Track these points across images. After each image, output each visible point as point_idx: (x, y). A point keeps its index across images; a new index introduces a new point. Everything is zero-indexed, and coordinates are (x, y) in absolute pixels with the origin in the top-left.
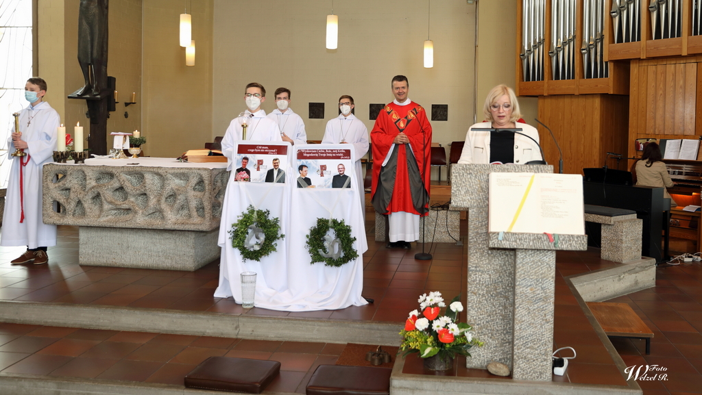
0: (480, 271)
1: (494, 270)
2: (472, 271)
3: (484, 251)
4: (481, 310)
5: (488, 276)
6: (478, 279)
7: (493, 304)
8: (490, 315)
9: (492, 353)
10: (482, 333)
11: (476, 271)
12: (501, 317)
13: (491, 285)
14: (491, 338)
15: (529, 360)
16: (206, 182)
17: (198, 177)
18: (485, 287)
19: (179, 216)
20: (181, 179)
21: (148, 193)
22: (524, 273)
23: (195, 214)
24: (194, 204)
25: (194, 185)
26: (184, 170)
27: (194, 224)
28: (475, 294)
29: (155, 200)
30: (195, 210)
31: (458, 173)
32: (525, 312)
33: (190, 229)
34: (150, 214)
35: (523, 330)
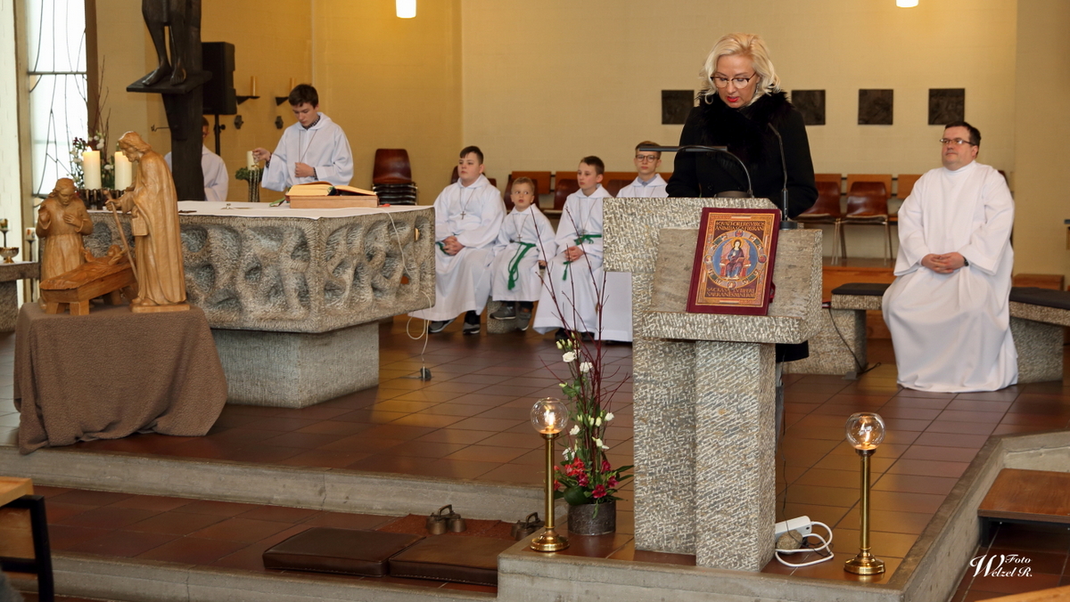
0: (651, 381)
1: (675, 381)
2: (639, 381)
3: (657, 348)
4: (655, 449)
5: (665, 391)
6: (649, 396)
7: (674, 439)
8: (669, 459)
9: (674, 524)
10: (658, 489)
11: (646, 382)
12: (688, 463)
13: (670, 406)
14: (672, 498)
15: (720, 534)
16: (311, 243)
17: (298, 234)
18: (661, 409)
19: (268, 307)
20: (272, 239)
21: (215, 262)
22: (709, 385)
23: (295, 301)
24: (292, 283)
25: (291, 249)
26: (274, 221)
27: (292, 320)
28: (645, 421)
29: (227, 277)
30: (295, 295)
31: (614, 213)
32: (712, 451)
33: (286, 330)
34: (220, 303)
35: (711, 482)
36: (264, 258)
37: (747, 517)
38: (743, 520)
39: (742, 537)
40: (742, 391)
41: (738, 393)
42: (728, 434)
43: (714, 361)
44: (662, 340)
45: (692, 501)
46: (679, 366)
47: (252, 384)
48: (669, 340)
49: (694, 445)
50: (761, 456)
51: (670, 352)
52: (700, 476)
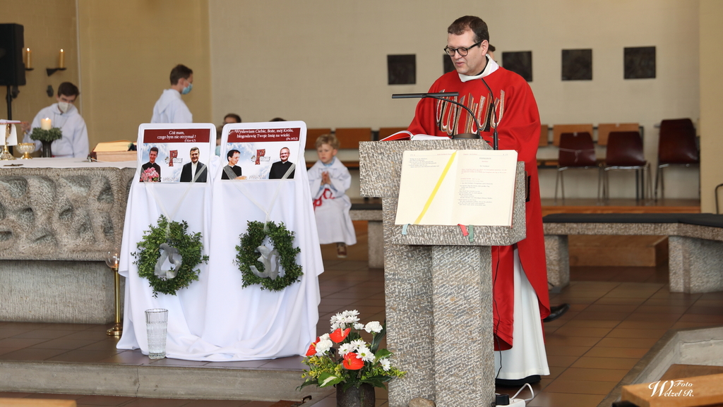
0: (399, 279)
1: (416, 278)
2: (389, 279)
3: (402, 254)
4: (403, 330)
5: (409, 286)
6: (397, 290)
7: (416, 322)
8: (414, 338)
9: (419, 387)
10: (405, 361)
11: (395, 280)
12: (428, 340)
13: (413, 297)
14: (416, 367)
15: (454, 391)
16: (115, 188)
17: (104, 181)
18: (407, 300)
19: (79, 241)
20: (81, 186)
21: (33, 207)
22: (442, 279)
23: (101, 236)
24: (99, 221)
25: (98, 194)
26: (83, 171)
27: (99, 251)
28: (395, 310)
29: (44, 217)
30: (101, 231)
31: (367, 153)
32: (446, 329)
33: (94, 259)
34: (38, 239)
35: (445, 353)
36: (76, 201)
37: (474, 378)
38: (470, 381)
39: (470, 394)
40: (467, 283)
41: (464, 284)
42: (458, 315)
43: (446, 261)
44: (406, 246)
45: (431, 369)
46: (419, 267)
47: (65, 306)
48: (411, 246)
49: (432, 326)
50: (482, 332)
51: (412, 256)
52: (437, 349)
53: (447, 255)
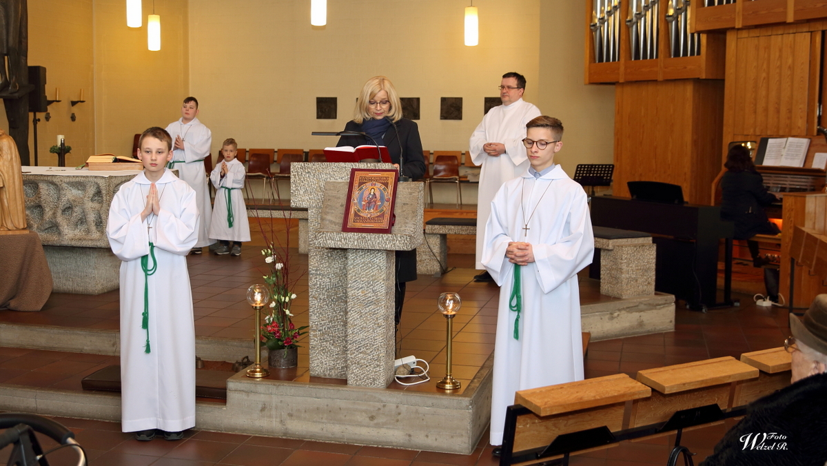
0: (320, 274)
1: (334, 274)
2: (312, 274)
3: (323, 254)
4: (322, 315)
5: (328, 280)
6: (318, 283)
7: (333, 309)
8: (331, 321)
9: (334, 360)
10: (324, 339)
11: (317, 274)
12: (342, 323)
13: (332, 289)
14: (333, 345)
15: (362, 366)
16: (104, 192)
17: (96, 186)
18: (326, 291)
19: (77, 232)
20: (79, 190)
21: (43, 204)
22: (355, 276)
23: (93, 228)
24: (91, 217)
25: (91, 196)
26: (80, 178)
27: (92, 240)
28: (316, 299)
29: (51, 213)
30: (93, 224)
31: (297, 172)
32: (357, 316)
33: (88, 246)
34: (46, 229)
35: (356, 334)
36: (74, 201)
37: (378, 355)
38: (376, 357)
39: (375, 367)
40: (375, 279)
41: (373, 280)
42: (367, 305)
43: (358, 261)
44: (327, 249)
45: (344, 347)
46: (337, 265)
47: (66, 280)
48: (331, 248)
49: (346, 313)
50: (386, 318)
51: (332, 256)
52: (350, 331)
53: (360, 257)
